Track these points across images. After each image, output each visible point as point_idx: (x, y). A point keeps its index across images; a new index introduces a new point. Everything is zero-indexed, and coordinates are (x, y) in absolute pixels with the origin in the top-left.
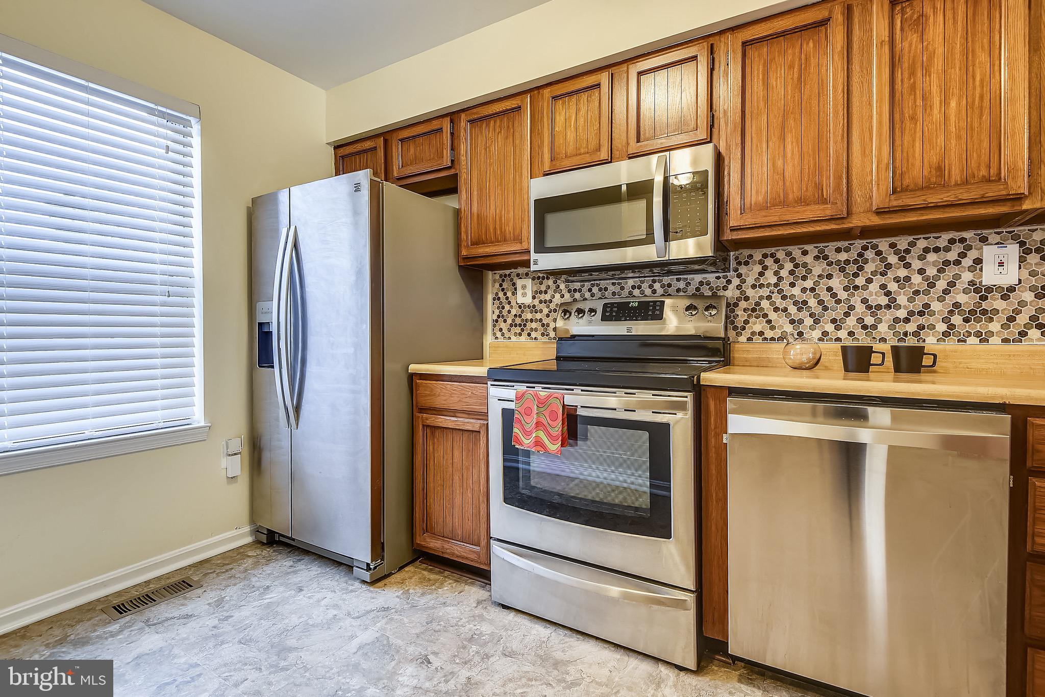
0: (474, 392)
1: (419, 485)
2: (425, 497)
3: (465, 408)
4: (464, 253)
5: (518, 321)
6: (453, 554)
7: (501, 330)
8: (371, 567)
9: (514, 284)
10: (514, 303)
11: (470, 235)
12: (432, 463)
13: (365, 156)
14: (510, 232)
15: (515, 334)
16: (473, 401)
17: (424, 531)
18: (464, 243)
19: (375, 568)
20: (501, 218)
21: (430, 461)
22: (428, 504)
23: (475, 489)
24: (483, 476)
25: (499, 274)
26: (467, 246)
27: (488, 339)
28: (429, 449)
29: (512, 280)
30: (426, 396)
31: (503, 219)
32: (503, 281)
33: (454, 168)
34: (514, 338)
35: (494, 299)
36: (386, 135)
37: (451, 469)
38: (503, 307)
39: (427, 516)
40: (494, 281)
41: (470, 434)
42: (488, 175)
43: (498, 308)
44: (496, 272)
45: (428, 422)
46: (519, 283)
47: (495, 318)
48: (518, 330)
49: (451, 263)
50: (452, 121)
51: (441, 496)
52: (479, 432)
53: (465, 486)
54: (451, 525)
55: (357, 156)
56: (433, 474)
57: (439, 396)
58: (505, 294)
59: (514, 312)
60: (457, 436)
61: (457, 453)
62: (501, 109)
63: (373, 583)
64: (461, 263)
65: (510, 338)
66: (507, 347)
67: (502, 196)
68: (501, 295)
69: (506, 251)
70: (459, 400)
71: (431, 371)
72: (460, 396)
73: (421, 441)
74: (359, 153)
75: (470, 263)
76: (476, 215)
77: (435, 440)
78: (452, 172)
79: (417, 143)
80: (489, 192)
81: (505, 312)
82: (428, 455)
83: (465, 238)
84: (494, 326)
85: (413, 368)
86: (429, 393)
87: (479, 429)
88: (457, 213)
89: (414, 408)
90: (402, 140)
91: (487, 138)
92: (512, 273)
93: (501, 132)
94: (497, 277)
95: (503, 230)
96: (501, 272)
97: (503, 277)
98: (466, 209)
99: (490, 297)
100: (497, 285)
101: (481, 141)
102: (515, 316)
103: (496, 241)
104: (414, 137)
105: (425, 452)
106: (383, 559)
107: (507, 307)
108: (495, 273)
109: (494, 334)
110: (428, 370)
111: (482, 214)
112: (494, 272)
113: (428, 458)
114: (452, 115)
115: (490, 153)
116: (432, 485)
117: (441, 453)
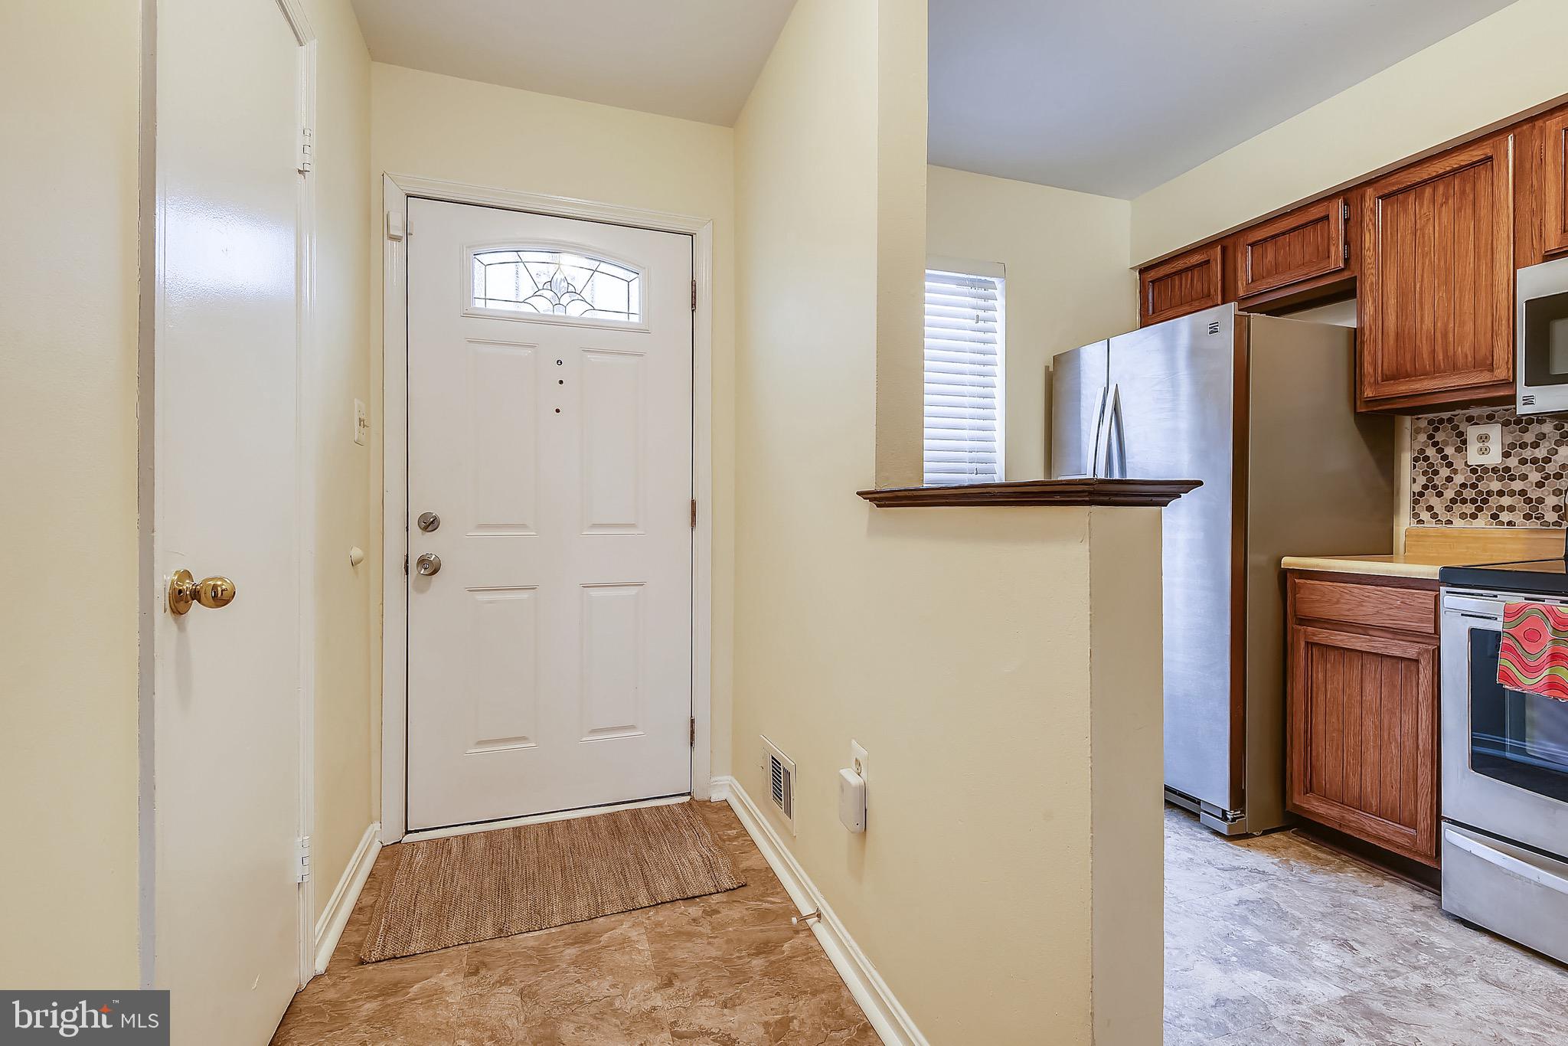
0: (1407, 601)
1: (1298, 723)
2: (1309, 743)
3: (1388, 623)
4: (1369, 393)
5: (1469, 494)
6: (1362, 831)
7: (1430, 508)
8: (1228, 816)
9: (1460, 434)
10: (1458, 464)
11: (1380, 365)
12: (1321, 697)
13: (1190, 275)
14: (1466, 356)
15: (1463, 516)
16: (1403, 614)
17: (1307, 790)
18: (1368, 379)
19: (1234, 820)
20: (1445, 335)
21: (1317, 694)
22: (1314, 754)
23: (1407, 743)
24: (1424, 727)
25: (1426, 418)
26: (1376, 382)
27: (1404, 523)
28: (1317, 677)
29: (1455, 428)
30: (1313, 602)
31: (1451, 335)
32: (1436, 429)
33: (1350, 269)
34: (1458, 523)
35: (1416, 459)
36: (1227, 243)
37: (1358, 711)
38: (1436, 473)
39: (1310, 767)
40: (1417, 431)
41: (1398, 663)
42: (1419, 272)
43: (1425, 473)
44: (1420, 416)
45: (1316, 639)
46: (1472, 432)
47: (1417, 488)
48: (1470, 508)
49: (1342, 409)
50: (1346, 203)
51: (1338, 745)
52: (1417, 661)
53: (1386, 737)
54: (1357, 789)
55: (1177, 278)
56: (1323, 712)
57: (1338, 602)
58: (1440, 451)
59: (1459, 479)
60: (1371, 666)
61: (1369, 688)
62: (1448, 169)
63: (1231, 838)
64: (1361, 408)
65: (1450, 522)
66: (1444, 535)
67: (1449, 300)
68: (1431, 452)
69: (1458, 386)
70: (1378, 612)
71: (1323, 568)
72: (1379, 606)
73: (1302, 663)
74: (1179, 273)
75: (1380, 408)
76: (1392, 335)
77: (1329, 666)
78: (1346, 275)
79: (1279, 243)
80: (1421, 298)
81: (1438, 481)
82: (1314, 685)
83: (1371, 371)
84: (1416, 502)
85: (1288, 562)
86: (1319, 597)
87: (1418, 656)
88: (1355, 335)
89: (1289, 616)
90: (1252, 245)
91: (1418, 217)
92: (1455, 416)
93: (1446, 202)
94: (1423, 424)
95: (1451, 353)
96: (1431, 416)
97: (1436, 426)
98: (1373, 327)
99: (1406, 459)
100: (1423, 437)
101: (1405, 223)
102: (1463, 486)
103: (1435, 372)
104: (1273, 237)
105: (1309, 678)
106: (1243, 812)
107: (1445, 472)
108: (1418, 419)
109: (1416, 515)
110: (1317, 566)
111: (1406, 332)
112: (1416, 417)
113: (1314, 689)
114: (1350, 194)
115: (1424, 237)
116: (1320, 727)
117: (1338, 684)
